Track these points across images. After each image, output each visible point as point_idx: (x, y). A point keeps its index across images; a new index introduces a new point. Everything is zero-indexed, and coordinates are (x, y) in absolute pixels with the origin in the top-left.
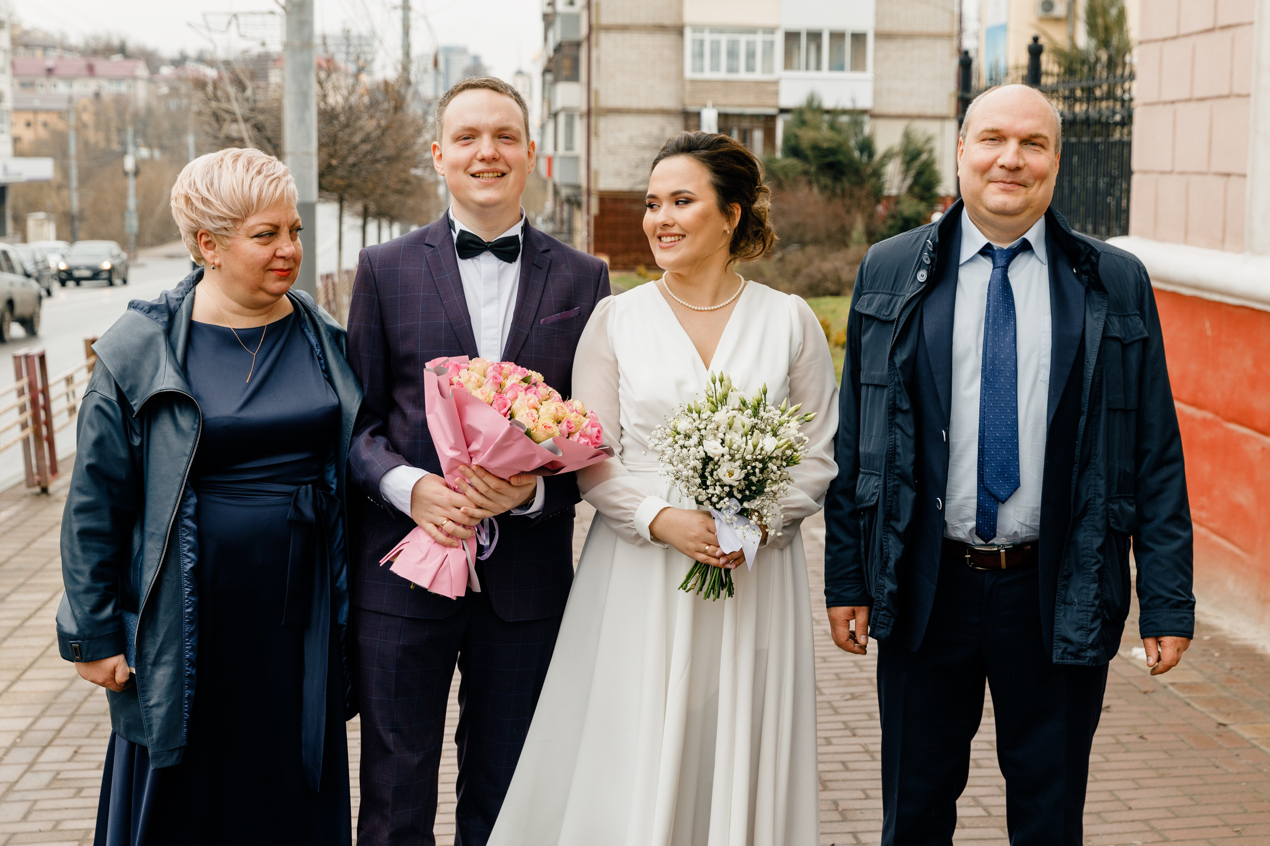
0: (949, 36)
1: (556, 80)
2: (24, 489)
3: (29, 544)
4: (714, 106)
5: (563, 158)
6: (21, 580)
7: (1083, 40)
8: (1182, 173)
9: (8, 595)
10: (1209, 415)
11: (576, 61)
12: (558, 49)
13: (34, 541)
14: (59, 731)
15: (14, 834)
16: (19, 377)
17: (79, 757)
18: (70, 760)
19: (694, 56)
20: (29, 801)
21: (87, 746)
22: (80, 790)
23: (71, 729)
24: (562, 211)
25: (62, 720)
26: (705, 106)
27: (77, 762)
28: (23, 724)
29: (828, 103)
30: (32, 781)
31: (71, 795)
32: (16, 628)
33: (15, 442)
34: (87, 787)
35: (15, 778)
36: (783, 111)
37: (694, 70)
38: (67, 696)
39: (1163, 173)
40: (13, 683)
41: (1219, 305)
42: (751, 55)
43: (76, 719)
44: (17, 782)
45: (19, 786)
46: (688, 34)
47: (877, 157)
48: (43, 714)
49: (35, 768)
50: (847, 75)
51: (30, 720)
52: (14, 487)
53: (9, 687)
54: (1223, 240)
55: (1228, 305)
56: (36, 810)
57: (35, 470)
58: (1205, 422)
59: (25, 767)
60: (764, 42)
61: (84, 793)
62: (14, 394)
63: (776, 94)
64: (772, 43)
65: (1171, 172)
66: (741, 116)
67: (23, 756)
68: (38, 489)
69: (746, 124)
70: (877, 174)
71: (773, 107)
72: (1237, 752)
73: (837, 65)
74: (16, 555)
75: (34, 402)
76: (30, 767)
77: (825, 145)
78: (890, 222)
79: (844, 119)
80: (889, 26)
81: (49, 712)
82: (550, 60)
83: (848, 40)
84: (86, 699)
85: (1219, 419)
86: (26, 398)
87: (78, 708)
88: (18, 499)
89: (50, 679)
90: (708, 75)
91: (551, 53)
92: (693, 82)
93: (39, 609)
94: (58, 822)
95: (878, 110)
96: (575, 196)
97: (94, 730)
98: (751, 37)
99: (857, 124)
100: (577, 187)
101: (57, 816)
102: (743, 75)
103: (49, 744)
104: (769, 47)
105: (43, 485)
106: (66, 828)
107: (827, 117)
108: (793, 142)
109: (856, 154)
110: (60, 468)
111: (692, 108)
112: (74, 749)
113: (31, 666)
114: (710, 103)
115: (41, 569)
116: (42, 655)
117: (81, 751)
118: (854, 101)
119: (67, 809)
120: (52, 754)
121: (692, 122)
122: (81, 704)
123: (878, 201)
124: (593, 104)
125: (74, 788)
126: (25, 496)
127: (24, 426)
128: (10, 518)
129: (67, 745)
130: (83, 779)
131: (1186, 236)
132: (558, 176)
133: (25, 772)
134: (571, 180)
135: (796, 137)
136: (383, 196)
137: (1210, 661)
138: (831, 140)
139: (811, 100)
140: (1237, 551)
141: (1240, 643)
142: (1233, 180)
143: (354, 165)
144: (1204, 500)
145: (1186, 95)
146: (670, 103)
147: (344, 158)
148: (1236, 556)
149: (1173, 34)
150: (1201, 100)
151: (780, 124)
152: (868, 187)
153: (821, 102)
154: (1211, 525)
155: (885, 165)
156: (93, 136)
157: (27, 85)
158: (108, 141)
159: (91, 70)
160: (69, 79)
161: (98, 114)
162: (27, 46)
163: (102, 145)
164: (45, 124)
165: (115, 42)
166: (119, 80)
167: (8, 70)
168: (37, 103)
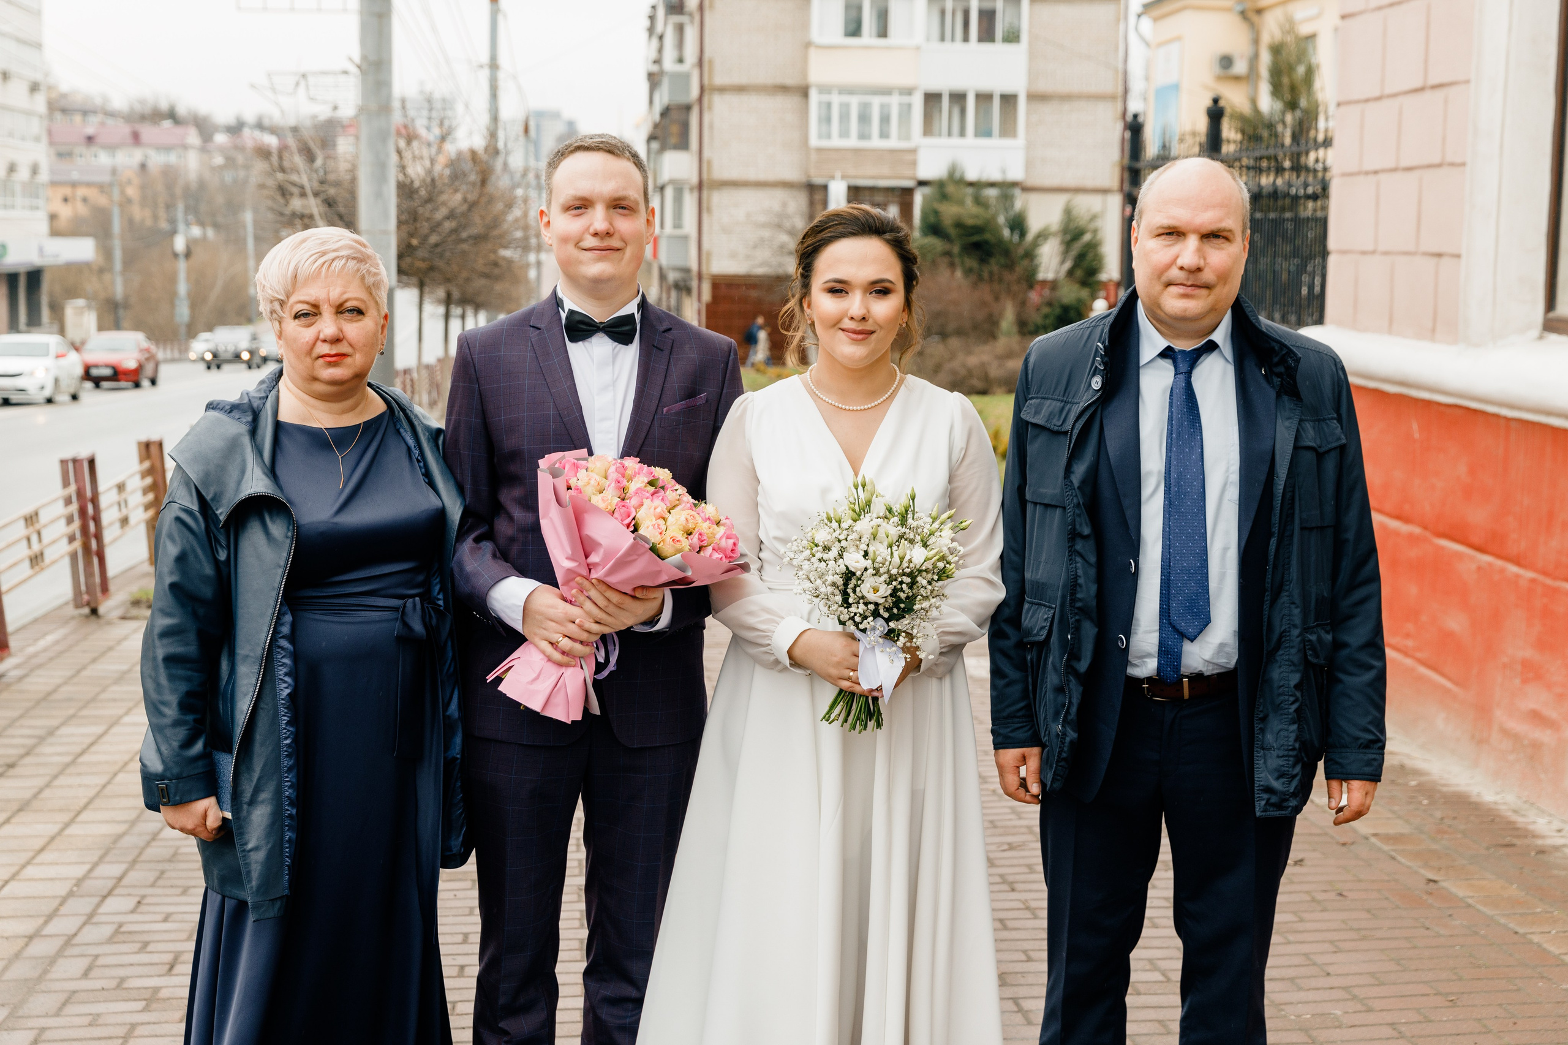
0: (1112, 98)
1: (663, 148)
2: (71, 610)
3: (79, 671)
4: (843, 177)
5: (670, 237)
6: (71, 712)
7: (1267, 103)
8: (1386, 253)
9: (58, 728)
10: (1416, 530)
11: (685, 127)
12: (665, 113)
13: (84, 668)
14: (120, 879)
15: (74, 992)
16: (66, 484)
17: (142, 908)
18: (133, 912)
19: (820, 121)
20: (90, 955)
21: (152, 895)
22: (146, 944)
23: (133, 877)
24: (669, 297)
25: (124, 867)
26: (833, 178)
27: (141, 913)
28: (79, 871)
29: (972, 175)
30: (91, 934)
31: (136, 950)
32: (67, 765)
33: (62, 557)
34: (154, 942)
35: (73, 931)
36: (922, 183)
37: (820, 137)
38: (127, 841)
39: (1364, 253)
40: (67, 825)
41: (1428, 403)
42: (885, 119)
43: (137, 866)
44: (76, 934)
45: (77, 940)
46: (814, 95)
47: (1030, 237)
48: (101, 860)
49: (95, 920)
50: (995, 142)
51: (87, 867)
52: (60, 607)
53: (63, 830)
54: (1433, 330)
55: (1439, 404)
56: (98, 966)
57: (83, 588)
58: (1412, 538)
59: (83, 919)
60: (901, 105)
61: (150, 948)
62: (61, 503)
63: (914, 163)
64: (909, 106)
65: (1373, 252)
66: (873, 189)
67: (82, 905)
68: (86, 610)
70: (1030, 255)
71: (910, 178)
72: (1450, 912)
73: (984, 132)
74: (65, 683)
75: (83, 512)
76: (89, 919)
77: (970, 222)
78: (1046, 310)
79: (992, 193)
80: (1043, 87)
81: (107, 859)
82: (656, 126)
83: (996, 103)
84: (148, 844)
85: (1428, 534)
86: (74, 507)
87: (140, 854)
88: (66, 621)
89: (107, 822)
90: (836, 142)
91: (657, 117)
92: (819, 150)
93: (92, 744)
94: (123, 980)
95: (1032, 182)
96: (685, 281)
97: (159, 878)
98: (885, 99)
99: (1007, 198)
100: (687, 271)
101: (122, 972)
102: (876, 142)
103: (109, 893)
104: (906, 110)
105: (93, 605)
106: (131, 986)
107: (970, 190)
108: (932, 219)
109: (1006, 233)
110: (112, 587)
111: (818, 180)
112: (137, 899)
113: (85, 807)
114: (838, 174)
115: (93, 699)
116: (97, 795)
117: (145, 901)
118: (1004, 172)
119: (132, 965)
120: (111, 904)
121: (818, 197)
122: (143, 850)
124: (705, 176)
125: (139, 942)
126: (73, 618)
127: (71, 539)
128: (57, 642)
129: (129, 895)
130: (148, 932)
131: (1390, 325)
132: (664, 258)
133: (84, 924)
134: (680, 263)
135: (936, 213)
136: (468, 280)
137: (1418, 809)
138: (977, 217)
139: (951, 174)
140: (1449, 684)
141: (1452, 789)
142: (1445, 261)
143: (436, 245)
144: (1410, 627)
145: (1391, 164)
146: (792, 174)
147: (425, 238)
148: (1447, 691)
149: (1377, 94)
150: (1409, 169)
151: (918, 199)
152: (1019, 270)
153: (963, 173)
154: (1419, 655)
155: (1039, 245)
156: (139, 213)
157: (64, 155)
158: (156, 218)
159: (136, 138)
160: (112, 148)
161: (144, 188)
162: (65, 111)
163: (149, 222)
164: (85, 200)
165: (164, 106)
166: (168, 149)
167: (45, 138)
168: (75, 176)
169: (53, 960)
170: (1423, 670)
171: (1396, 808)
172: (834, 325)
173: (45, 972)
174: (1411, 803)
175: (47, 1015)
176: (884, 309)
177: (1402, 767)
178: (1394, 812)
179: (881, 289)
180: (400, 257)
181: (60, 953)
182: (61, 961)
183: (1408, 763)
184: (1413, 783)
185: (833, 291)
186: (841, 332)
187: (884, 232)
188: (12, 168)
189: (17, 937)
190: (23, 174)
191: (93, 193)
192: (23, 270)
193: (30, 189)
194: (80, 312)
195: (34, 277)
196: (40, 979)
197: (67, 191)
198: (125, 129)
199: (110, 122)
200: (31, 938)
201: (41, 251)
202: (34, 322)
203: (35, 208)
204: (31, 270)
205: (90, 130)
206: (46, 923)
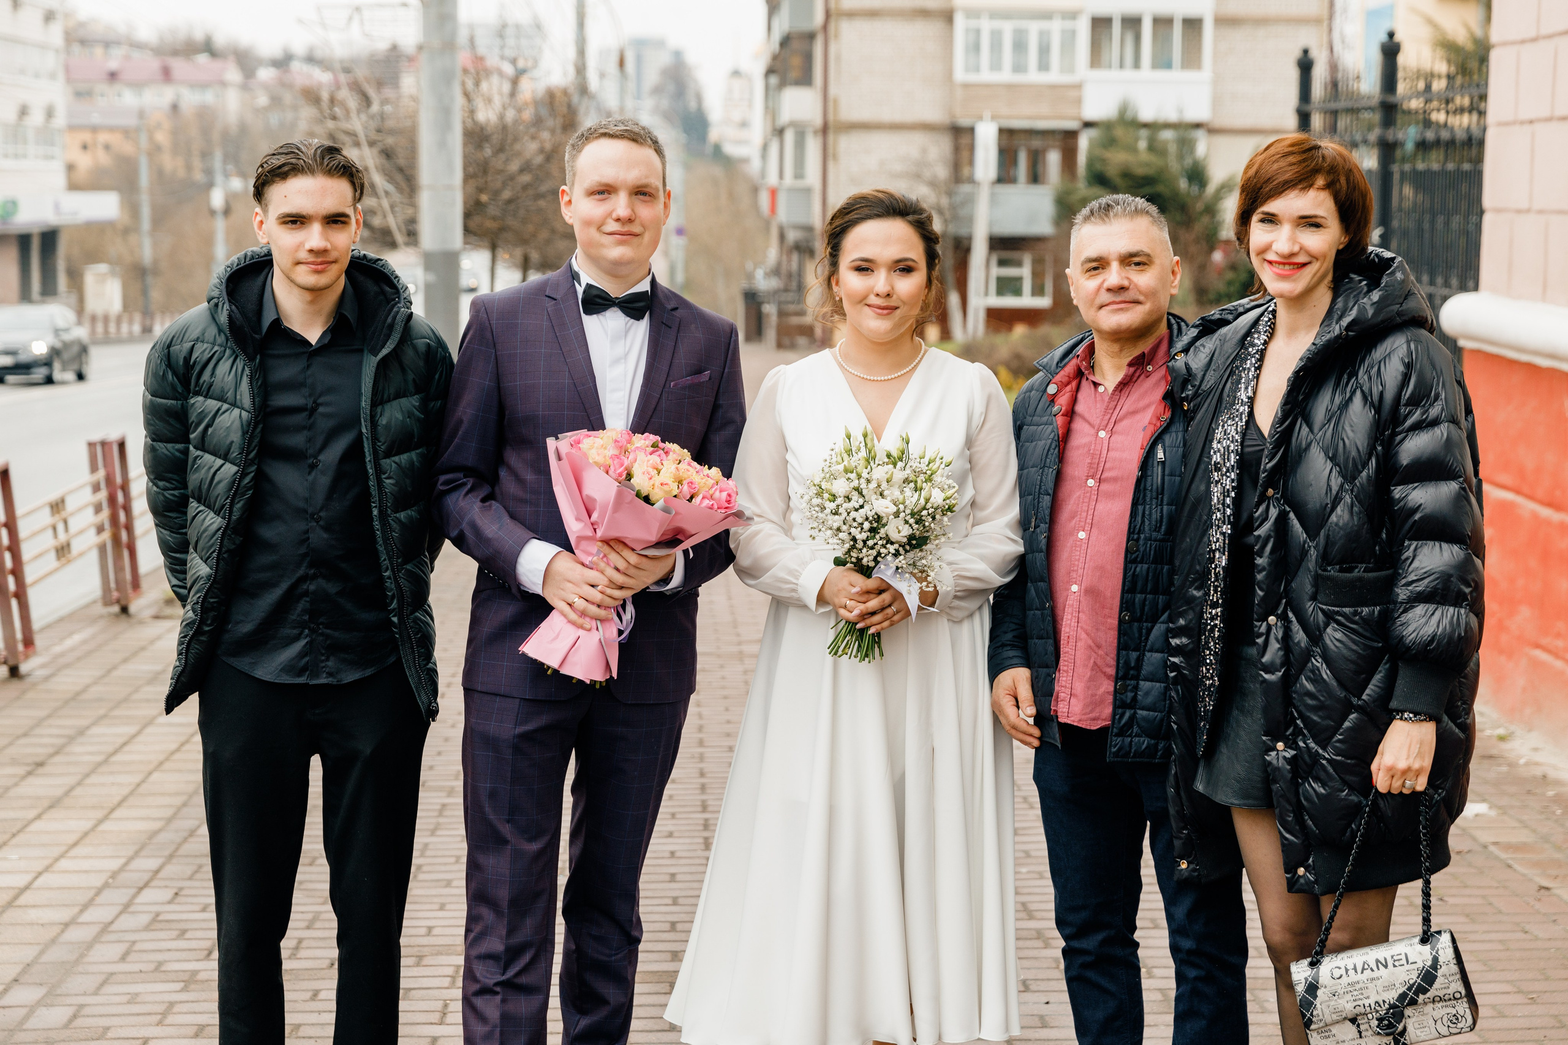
0: (1317, 21)
1: (783, 84)
2: (100, 609)
3: (109, 671)
4: (994, 118)
5: (792, 190)
6: (102, 712)
8: (1541, 212)
9: (88, 728)
11: (808, 58)
12: (785, 42)
13: (114, 668)
14: (157, 872)
15: (112, 974)
16: (94, 469)
17: (179, 899)
18: (170, 902)
19: (967, 50)
20: (127, 941)
21: (190, 888)
22: (184, 932)
23: (170, 870)
24: (789, 261)
25: (160, 861)
26: (980, 118)
27: (179, 903)
28: (115, 864)
29: (1146, 114)
30: (126, 922)
31: (174, 937)
32: (99, 764)
33: (90, 549)
34: (192, 929)
35: (109, 919)
36: (1088, 125)
37: (967, 70)
38: (162, 837)
39: (1519, 211)
40: (101, 822)
42: (1044, 50)
43: (174, 861)
44: (112, 922)
45: (113, 927)
46: (960, 21)
47: (1211, 189)
48: (137, 854)
49: (132, 909)
50: (1176, 75)
51: (122, 861)
52: (87, 606)
53: (96, 826)
56: (136, 951)
57: (113, 585)
59: (119, 908)
60: (1064, 32)
61: (188, 935)
62: (88, 490)
63: (1079, 101)
64: (1073, 33)
65: (1528, 211)
66: (1031, 133)
67: (119, 896)
68: (116, 609)
69: (1036, 143)
70: (1211, 210)
71: (1074, 119)
72: (1554, 918)
73: (1162, 62)
74: (95, 683)
75: (112, 500)
76: (126, 908)
77: (1140, 171)
78: (1230, 275)
79: (1167, 135)
80: (1233, 8)
81: (143, 853)
82: (775, 58)
83: (1178, 29)
84: (185, 840)
86: (103, 495)
87: (177, 849)
88: (94, 620)
89: (142, 819)
90: (986, 76)
91: (775, 46)
92: (966, 86)
93: (125, 744)
94: (160, 964)
95: (1219, 123)
96: (808, 241)
97: (196, 872)
98: (1044, 25)
99: (1186, 145)
100: (809, 229)
101: (159, 957)
102: (1033, 76)
103: (146, 885)
104: (1069, 38)
105: (123, 602)
106: (169, 969)
107: (1144, 133)
108: (1098, 166)
109: (1183, 184)
110: (144, 584)
111: (964, 122)
112: (175, 891)
113: (119, 804)
114: (987, 114)
115: (126, 700)
116: (131, 793)
117: (184, 892)
118: (1180, 111)
119: (169, 950)
120: (147, 895)
121: (964, 140)
122: (179, 846)
123: (1211, 249)
124: (831, 117)
125: (177, 929)
126: (101, 617)
127: (100, 529)
128: (84, 642)
129: (166, 887)
130: (186, 921)
131: (1544, 292)
132: (783, 215)
133: (121, 913)
134: (801, 219)
135: (1103, 161)
136: (548, 243)
137: (1549, 819)
138: (1147, 165)
139: (1123, 110)
143: (510, 202)
145: (1546, 113)
146: (934, 114)
147: (497, 193)
149: (1532, 34)
150: (1563, 118)
151: (1084, 142)
152: (1199, 227)
153: (1136, 112)
155: (1221, 199)
156: (170, 163)
157: (82, 94)
158: (189, 168)
159: (167, 74)
160: (138, 86)
161: (175, 133)
162: (83, 42)
163: (181, 173)
164: (107, 147)
165: (199, 36)
166: (203, 86)
167: (61, 76)
168: (96, 119)
169: (90, 946)
171: (1524, 817)
172: (861, 301)
173: (82, 956)
174: (1542, 813)
175: (85, 994)
176: (908, 286)
177: (1544, 777)
178: (1521, 821)
179: (905, 268)
181: (97, 939)
182: (97, 946)
183: (1552, 774)
184: (1551, 793)
185: (859, 269)
186: (867, 307)
188: (24, 111)
189: (52, 924)
190: (36, 118)
191: (115, 139)
192: (36, 230)
193: (46, 136)
194: (101, 279)
195: (49, 238)
196: (77, 962)
197: (87, 136)
198: (154, 64)
199: (136, 55)
200: (66, 925)
201: (57, 207)
202: (49, 290)
203: (49, 157)
204: (45, 229)
205: (113, 65)
206: (81, 911)
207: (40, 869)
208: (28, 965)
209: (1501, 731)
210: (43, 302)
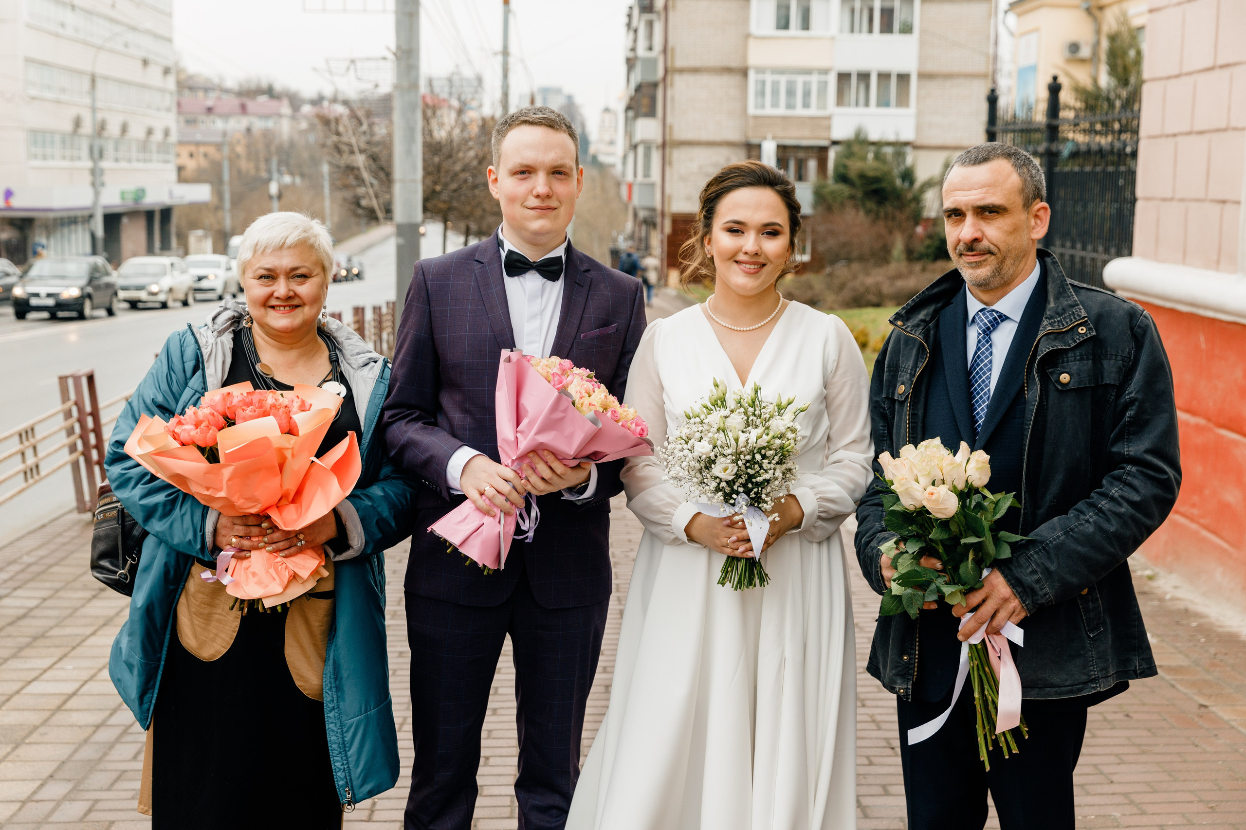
0: (986, 76)
1: (637, 116)
4: (774, 138)
5: (641, 184)
7: (1105, 80)
8: (1182, 200)
10: (1202, 421)
11: (653, 100)
12: (639, 88)
19: (756, 94)
20: (140, 743)
24: (640, 230)
26: (765, 138)
29: (874, 136)
36: (835, 143)
37: (756, 107)
39: (1164, 200)
41: (1213, 321)
42: (807, 94)
46: (752, 75)
47: (917, 185)
50: (893, 111)
54: (1218, 262)
55: (1221, 321)
58: (1198, 428)
60: (819, 82)
63: (829, 128)
64: (826, 83)
65: (1172, 199)
66: (797, 148)
69: (801, 155)
70: (917, 200)
71: (825, 139)
72: (1216, 732)
73: (883, 102)
77: (871, 174)
78: (928, 242)
79: (889, 150)
80: (930, 67)
82: (632, 99)
83: (894, 81)
85: (1211, 425)
90: (769, 111)
91: (632, 91)
92: (756, 117)
95: (921, 142)
96: (651, 217)
98: (807, 78)
99: (900, 155)
100: (653, 210)
102: (800, 111)
104: (823, 86)
107: (872, 148)
108: (842, 170)
109: (898, 182)
111: (754, 141)
114: (769, 136)
118: (897, 134)
121: (754, 153)
123: (917, 223)
124: (668, 137)
131: (1184, 257)
132: (636, 200)
134: (647, 203)
135: (845, 166)
136: (482, 217)
137: (1195, 646)
138: (875, 169)
139: (858, 134)
140: (1225, 545)
141: (1226, 630)
142: (1228, 207)
143: (455, 191)
144: (1196, 499)
145: (1187, 129)
146: (734, 136)
147: (446, 185)
148: (1224, 551)
149: (1176, 72)
150: (1201, 133)
151: (832, 155)
152: (909, 210)
153: (867, 135)
154: (1202, 521)
155: (924, 192)
156: (245, 165)
157: (191, 122)
158: (257, 169)
159: (243, 109)
160: (226, 116)
161: (248, 146)
162: (191, 89)
163: (252, 172)
164: (206, 155)
165: (264, 85)
166: (267, 117)
167: (174, 109)
168: (199, 137)
169: (112, 745)
170: (1205, 533)
171: (1178, 645)
172: (730, 259)
173: (105, 754)
174: (1190, 641)
175: (101, 790)
176: (774, 247)
177: (1186, 610)
178: (1177, 648)
179: (772, 231)
180: (426, 200)
181: (118, 740)
182: (118, 747)
183: (1192, 607)
184: (1194, 624)
185: (731, 230)
186: (736, 264)
187: (776, 184)
188: (150, 132)
189: (87, 726)
190: (158, 136)
191: (211, 150)
192: (157, 208)
193: (163, 147)
194: (200, 239)
195: (166, 213)
196: (100, 760)
197: (193, 149)
198: (235, 102)
199: (225, 97)
200: (98, 727)
201: (171, 194)
202: (165, 247)
203: (167, 162)
204: (163, 208)
205: (210, 103)
206: (111, 715)
207: (86, 678)
208: (63, 762)
209: (1148, 572)
210: (161, 255)
